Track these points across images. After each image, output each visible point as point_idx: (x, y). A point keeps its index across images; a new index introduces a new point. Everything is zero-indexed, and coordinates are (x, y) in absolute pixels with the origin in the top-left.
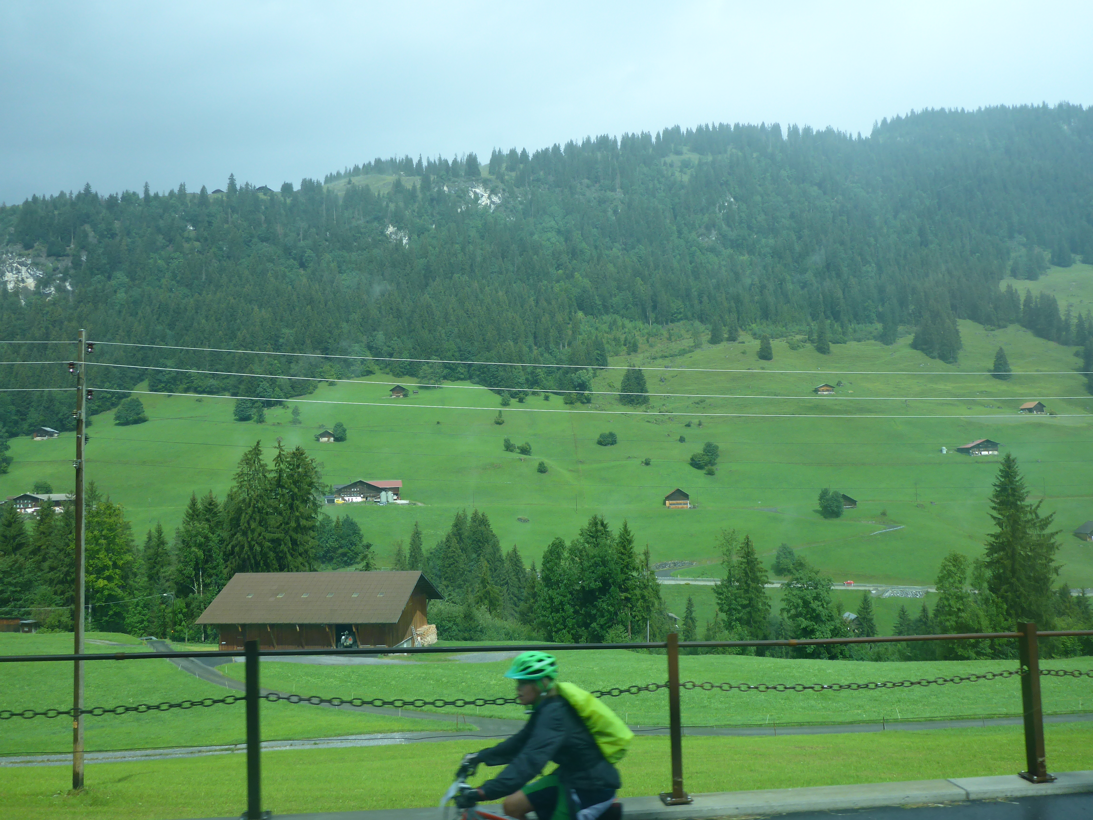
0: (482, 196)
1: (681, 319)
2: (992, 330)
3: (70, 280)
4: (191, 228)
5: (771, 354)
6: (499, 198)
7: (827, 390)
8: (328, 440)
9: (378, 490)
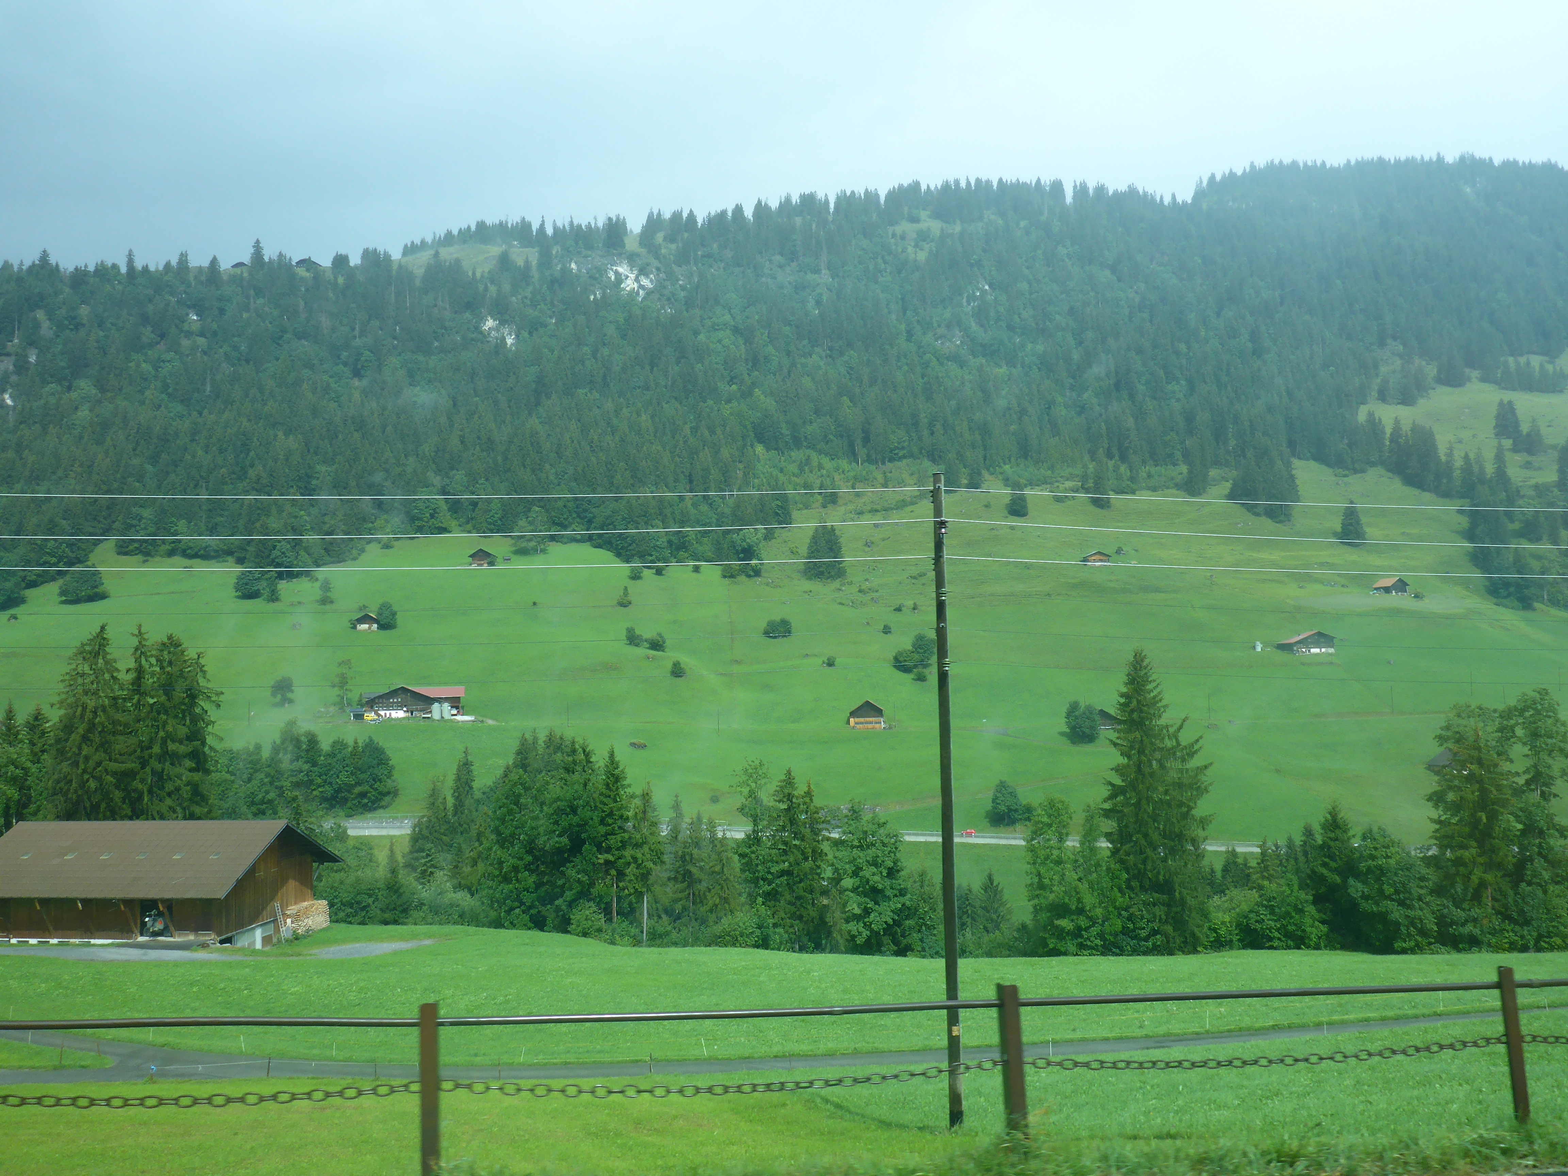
0: (627, 277)
1: (904, 457)
2: (1346, 476)
3: (10, 391)
4: (195, 318)
5: (1025, 507)
6: (651, 281)
7: (1101, 561)
8: (369, 628)
9: (428, 701)
